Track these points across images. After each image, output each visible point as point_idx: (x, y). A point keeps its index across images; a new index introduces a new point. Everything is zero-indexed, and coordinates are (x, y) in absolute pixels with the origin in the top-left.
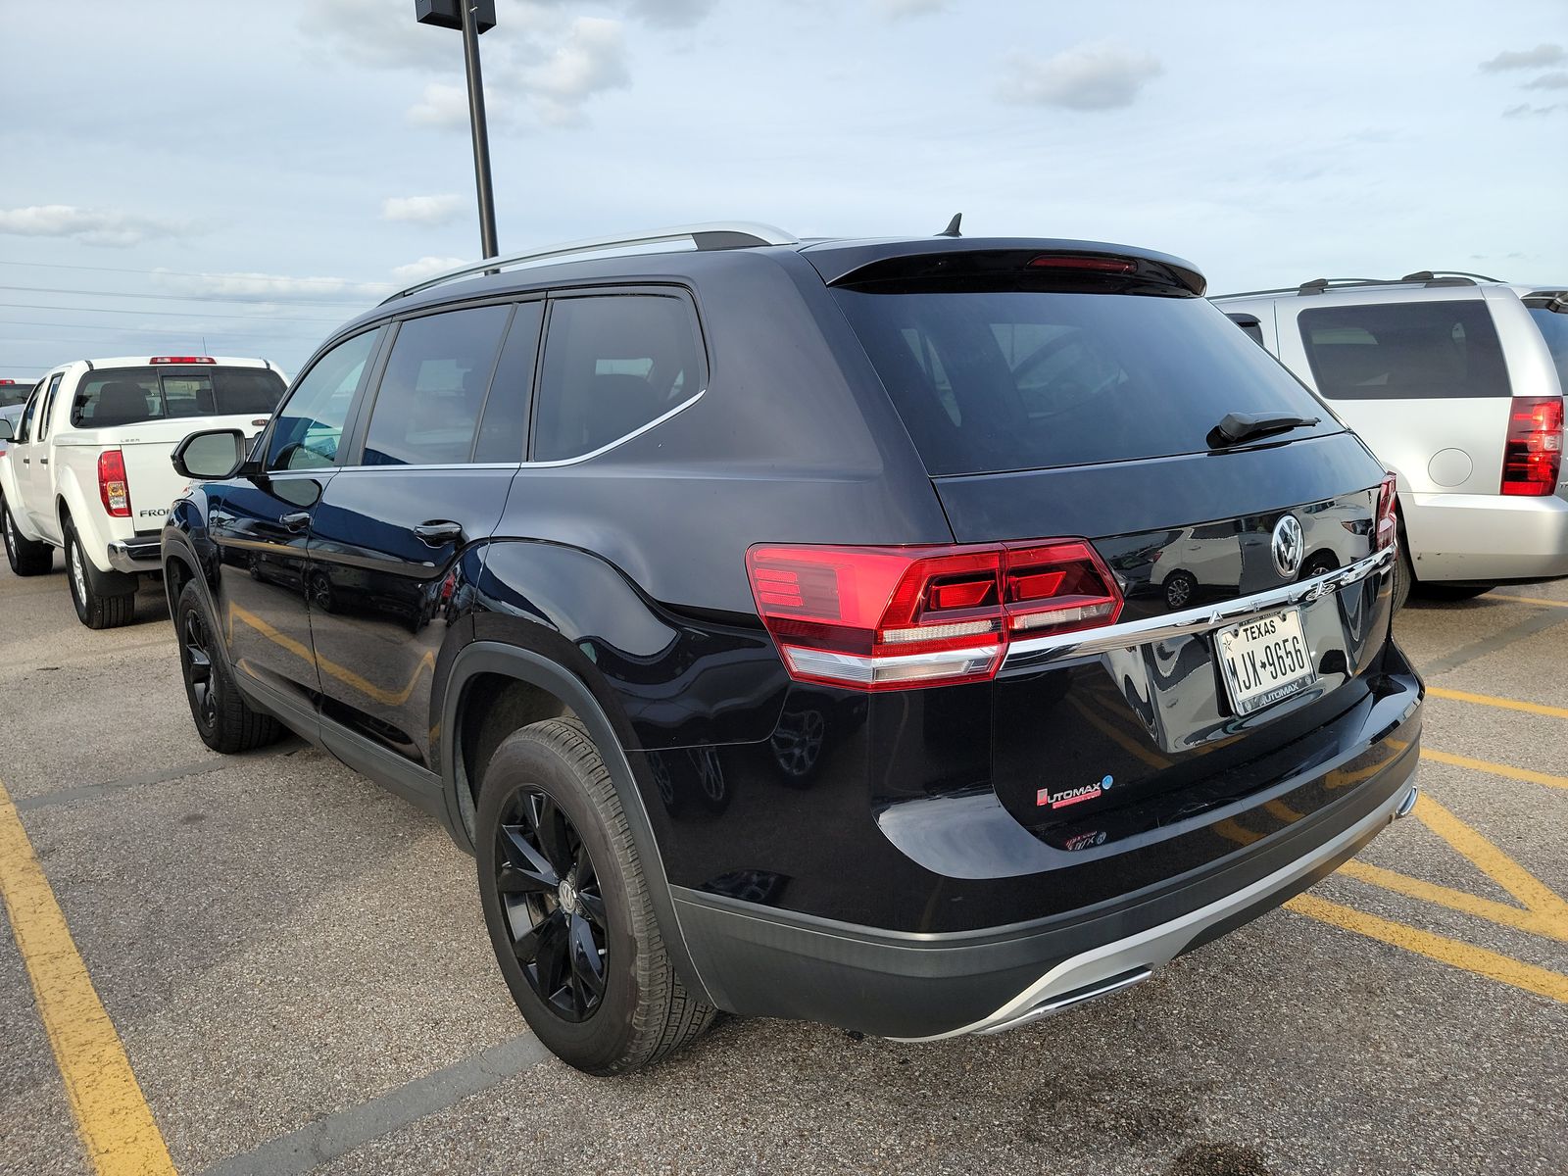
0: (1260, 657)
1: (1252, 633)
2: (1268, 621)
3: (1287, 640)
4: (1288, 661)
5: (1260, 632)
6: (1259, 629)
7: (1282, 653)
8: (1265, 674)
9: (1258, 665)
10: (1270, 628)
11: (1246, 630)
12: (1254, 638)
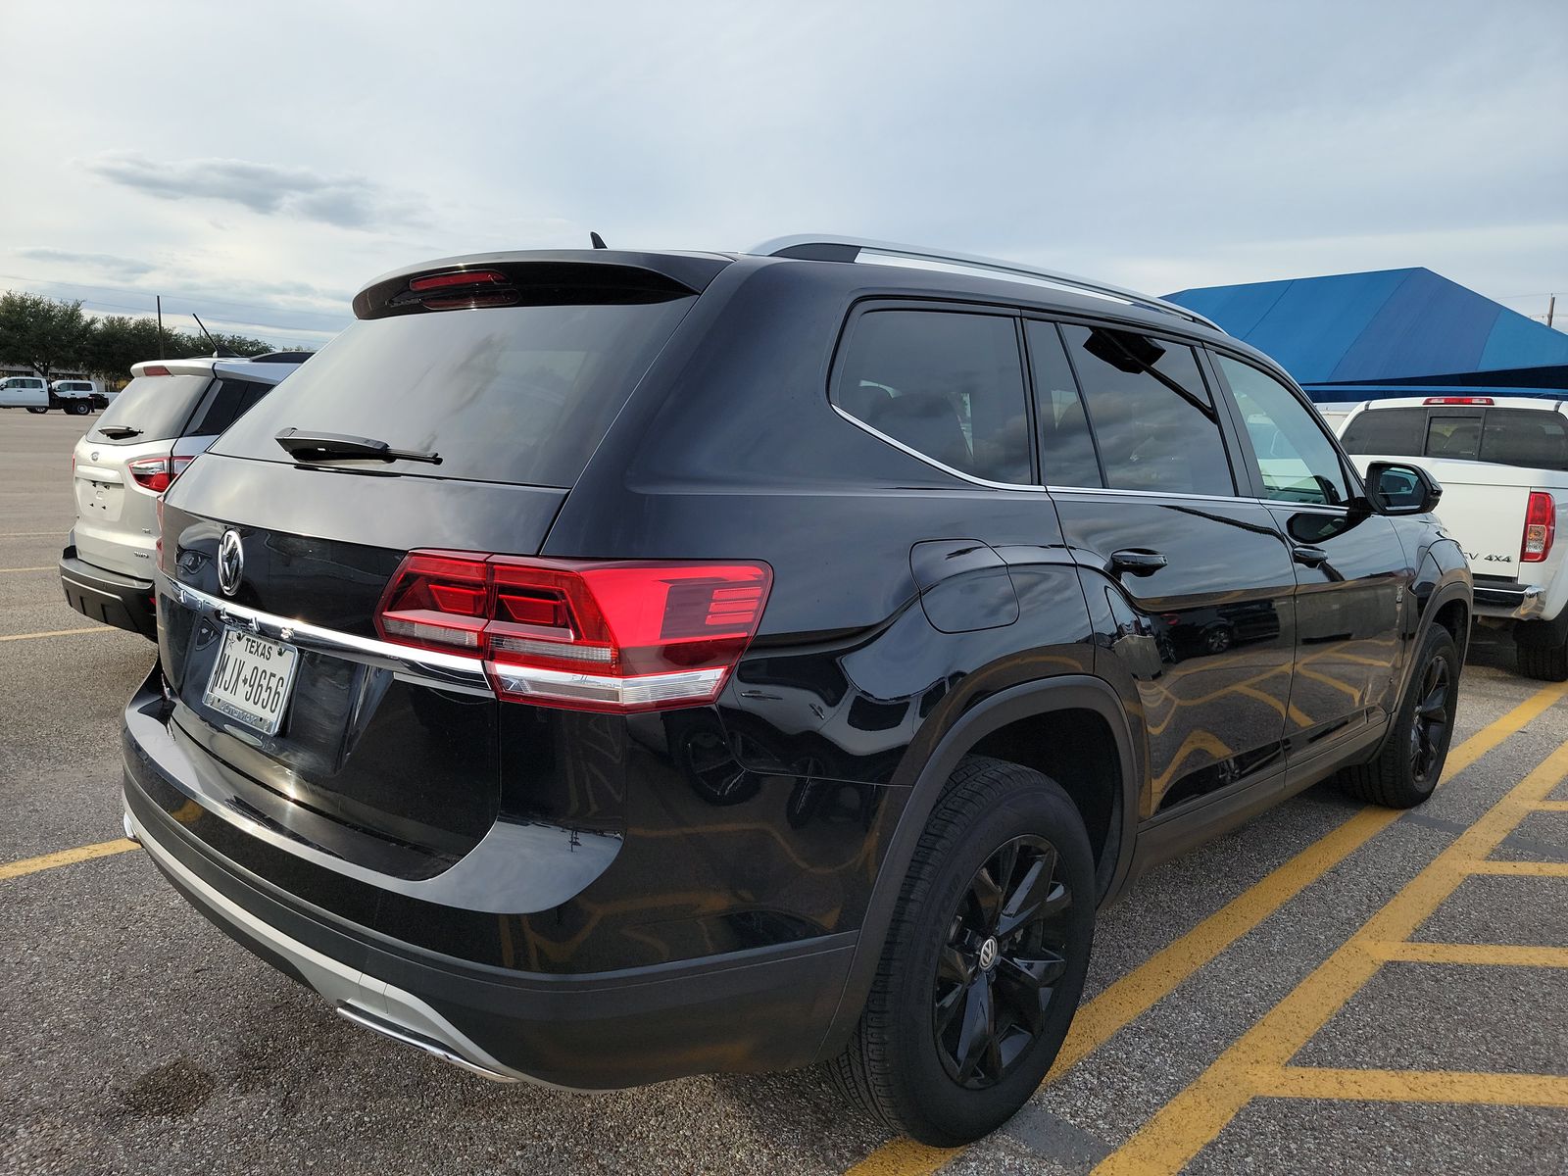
0: (247, 672)
1: (252, 646)
2: (268, 645)
3: (274, 676)
4: (264, 695)
5: (257, 650)
6: (258, 647)
7: (264, 683)
8: (243, 689)
9: (242, 678)
10: (266, 653)
11: (248, 640)
12: (251, 652)
